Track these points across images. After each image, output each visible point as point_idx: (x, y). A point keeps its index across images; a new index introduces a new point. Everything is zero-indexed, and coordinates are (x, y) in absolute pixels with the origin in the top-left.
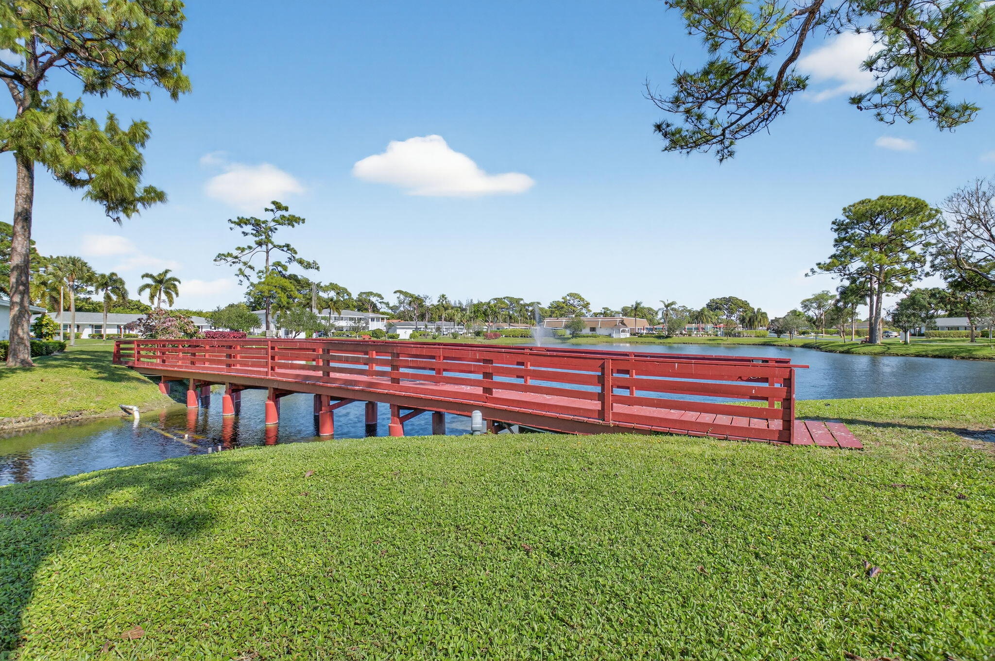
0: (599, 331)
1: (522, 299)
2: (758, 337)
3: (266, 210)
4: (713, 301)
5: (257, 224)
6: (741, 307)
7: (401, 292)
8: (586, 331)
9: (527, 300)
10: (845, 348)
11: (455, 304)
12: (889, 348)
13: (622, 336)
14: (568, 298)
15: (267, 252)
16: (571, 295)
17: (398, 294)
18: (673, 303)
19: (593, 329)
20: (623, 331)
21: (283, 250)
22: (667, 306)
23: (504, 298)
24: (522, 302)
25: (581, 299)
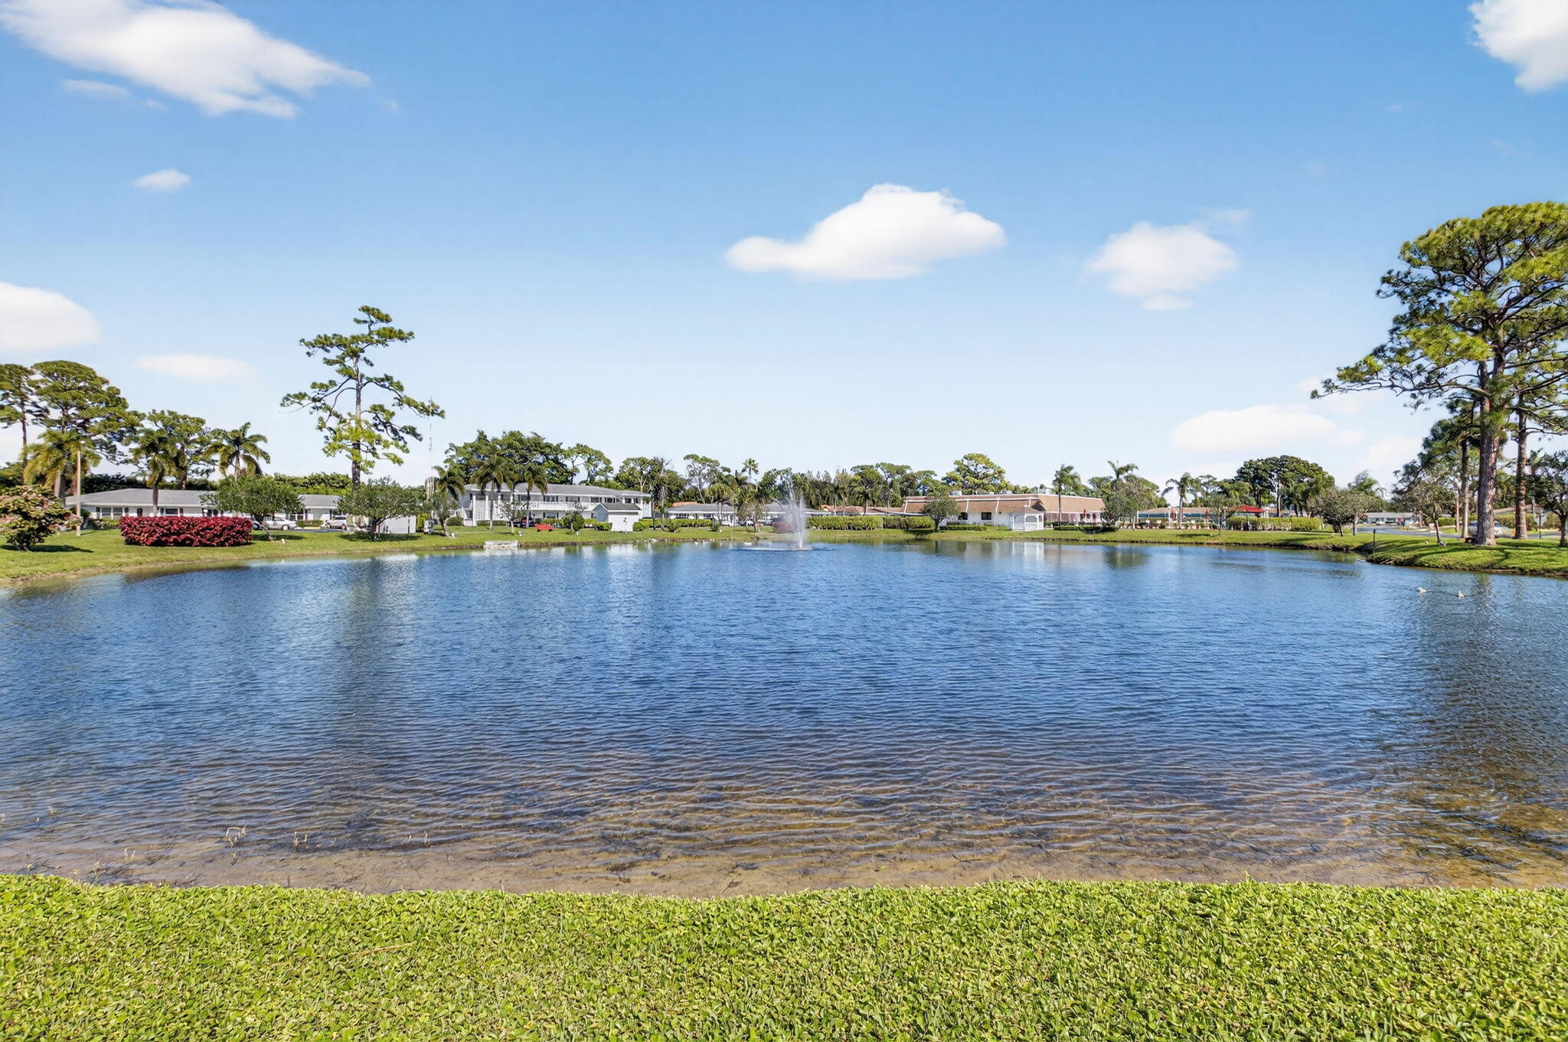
0: (996, 519)
1: (908, 467)
2: (1297, 529)
3: (358, 322)
4: (1249, 465)
5: (341, 343)
6: (1306, 475)
7: (695, 458)
8: (974, 519)
9: (915, 469)
10: (1408, 555)
11: (818, 476)
12: (1507, 556)
13: (1029, 527)
14: (966, 462)
15: (358, 391)
16: (969, 458)
17: (690, 461)
18: (1128, 468)
19: (987, 516)
20: (1034, 519)
21: (383, 386)
22: (1118, 473)
23: (878, 466)
24: (908, 471)
25: (988, 464)
